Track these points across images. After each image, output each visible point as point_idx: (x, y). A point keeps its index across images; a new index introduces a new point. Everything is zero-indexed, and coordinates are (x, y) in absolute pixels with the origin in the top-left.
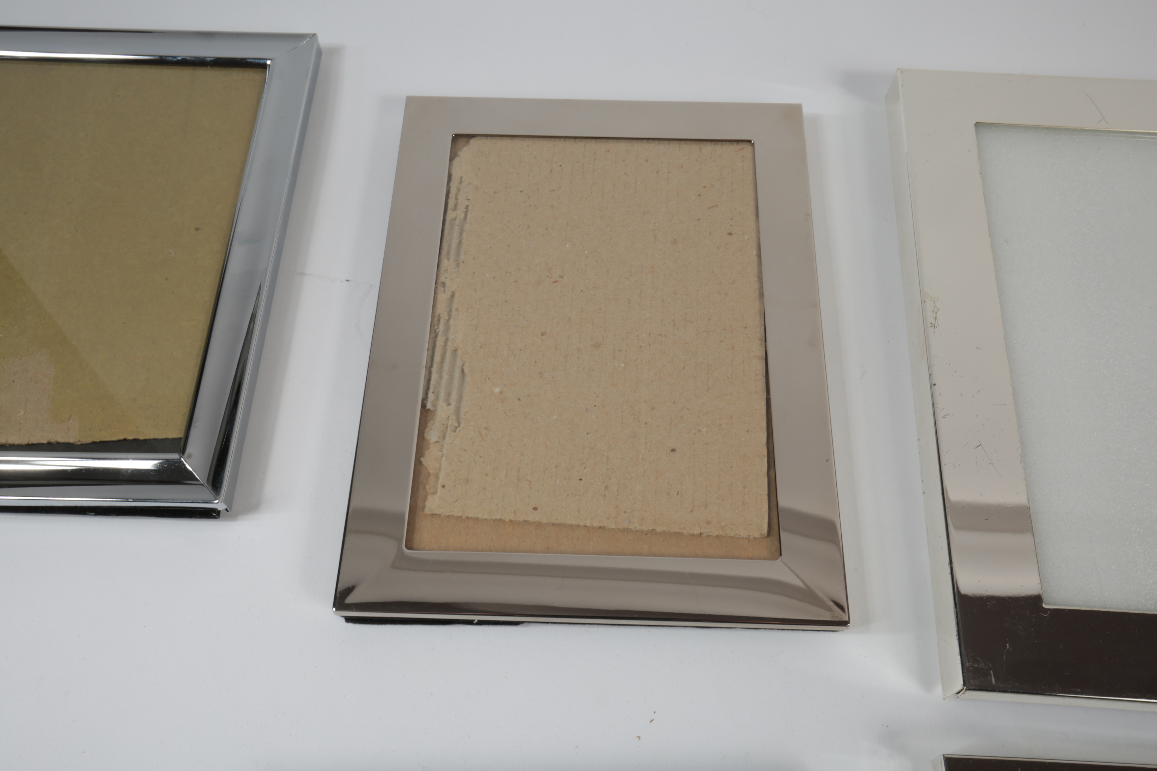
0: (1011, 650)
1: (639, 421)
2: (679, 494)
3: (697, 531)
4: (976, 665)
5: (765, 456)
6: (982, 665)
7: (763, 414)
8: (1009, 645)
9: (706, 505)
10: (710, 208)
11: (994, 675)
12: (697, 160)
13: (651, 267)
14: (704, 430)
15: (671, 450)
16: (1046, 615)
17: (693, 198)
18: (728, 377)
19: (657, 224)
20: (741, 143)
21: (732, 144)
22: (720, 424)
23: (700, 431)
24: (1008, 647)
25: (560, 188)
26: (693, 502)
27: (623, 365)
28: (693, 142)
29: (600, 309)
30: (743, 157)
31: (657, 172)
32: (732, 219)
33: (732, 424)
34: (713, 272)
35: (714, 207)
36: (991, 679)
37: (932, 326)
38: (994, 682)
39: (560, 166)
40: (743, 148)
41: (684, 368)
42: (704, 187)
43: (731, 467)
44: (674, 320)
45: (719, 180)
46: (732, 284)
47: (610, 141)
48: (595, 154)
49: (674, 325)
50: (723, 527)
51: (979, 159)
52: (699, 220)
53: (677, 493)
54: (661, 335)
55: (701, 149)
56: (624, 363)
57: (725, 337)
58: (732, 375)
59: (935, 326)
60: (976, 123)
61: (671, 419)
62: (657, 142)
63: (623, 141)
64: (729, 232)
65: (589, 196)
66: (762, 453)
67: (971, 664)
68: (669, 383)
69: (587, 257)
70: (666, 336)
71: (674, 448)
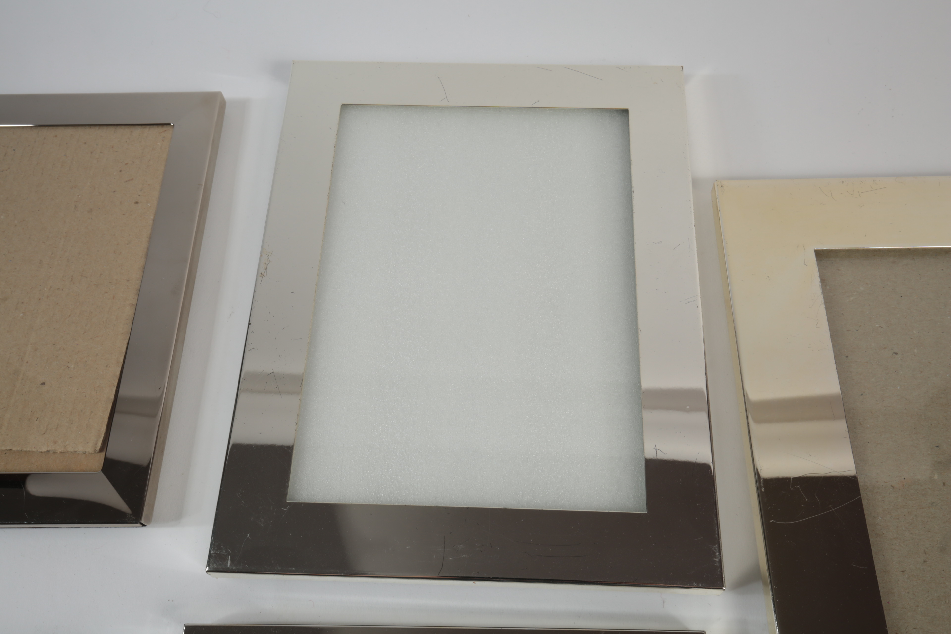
0: (250, 538)
1: (22, 361)
2: (38, 419)
3: (44, 450)
4: (219, 552)
5: (114, 386)
6: (224, 552)
7: (123, 351)
8: (249, 535)
9: (57, 428)
10: (126, 181)
11: (230, 559)
12: (126, 142)
13: (66, 233)
14: (72, 366)
15: (41, 384)
16: (285, 510)
17: (115, 173)
18: (103, 322)
19: (80, 197)
20: (165, 126)
21: (158, 127)
22: (86, 361)
23: (69, 367)
24: (248, 536)
25: (9, 168)
26: (47, 426)
27: (21, 315)
28: (127, 127)
29: (16, 269)
30: (164, 137)
31: (91, 153)
32: (141, 190)
33: (96, 360)
34: (114, 235)
35: (129, 180)
36: (227, 563)
37: (261, 275)
38: (229, 565)
39: (14, 150)
40: (166, 130)
41: (70, 316)
42: (126, 164)
43: (86, 396)
44: (72, 276)
45: (140, 158)
46: (127, 244)
47: (60, 128)
48: (45, 139)
49: (72, 280)
50: (66, 446)
51: (337, 134)
52: (115, 192)
53: (36, 419)
54: (58, 289)
55: (132, 132)
56: (23, 313)
57: (110, 289)
58: (106, 320)
59: (263, 276)
60: (342, 104)
61: (48, 358)
62: (97, 128)
63: (70, 127)
64: (136, 201)
65: (31, 175)
66: (113, 383)
67: (215, 551)
68: (54, 328)
69: (16, 225)
70: (62, 289)
71: (44, 382)
